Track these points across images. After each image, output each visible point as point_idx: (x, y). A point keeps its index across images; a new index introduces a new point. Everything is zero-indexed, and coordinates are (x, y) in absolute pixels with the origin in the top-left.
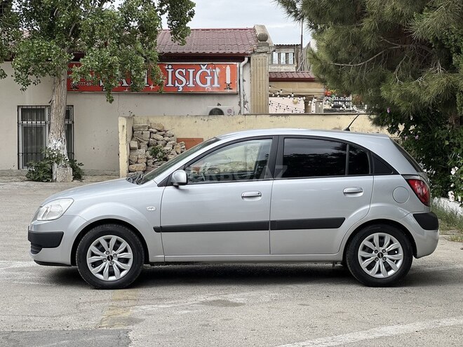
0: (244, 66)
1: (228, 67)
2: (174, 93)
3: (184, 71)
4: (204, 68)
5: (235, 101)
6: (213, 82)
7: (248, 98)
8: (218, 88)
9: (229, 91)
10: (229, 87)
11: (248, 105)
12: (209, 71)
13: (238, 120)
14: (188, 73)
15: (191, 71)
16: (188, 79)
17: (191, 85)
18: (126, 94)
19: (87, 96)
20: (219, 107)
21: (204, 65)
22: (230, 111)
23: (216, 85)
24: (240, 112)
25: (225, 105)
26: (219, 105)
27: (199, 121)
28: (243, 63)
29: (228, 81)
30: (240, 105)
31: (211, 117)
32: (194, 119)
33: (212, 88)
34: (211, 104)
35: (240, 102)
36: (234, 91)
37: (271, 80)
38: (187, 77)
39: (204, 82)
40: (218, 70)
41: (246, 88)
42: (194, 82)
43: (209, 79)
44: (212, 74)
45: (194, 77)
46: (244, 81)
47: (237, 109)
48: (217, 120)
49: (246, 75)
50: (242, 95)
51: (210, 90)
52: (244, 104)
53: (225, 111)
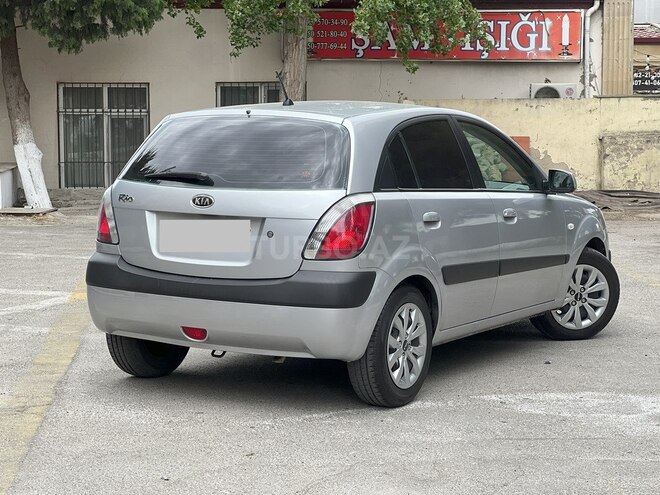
0: (593, 15)
1: (566, 18)
2: (472, 61)
3: (491, 24)
4: (525, 19)
5: (577, 73)
6: (539, 43)
7: (597, 70)
8: (548, 53)
9: (566, 58)
10: (567, 50)
11: (597, 82)
12: (533, 25)
13: (589, 107)
14: (498, 28)
15: (504, 24)
16: (497, 38)
17: (503, 47)
18: (395, 62)
19: (330, 66)
20: (549, 84)
21: (525, 14)
22: (570, 91)
23: (545, 47)
24: (583, 93)
25: (562, 81)
26: (547, 81)
27: (522, 108)
28: (592, 10)
29: (565, 42)
30: (583, 80)
31: (543, 102)
32: (515, 106)
33: (539, 53)
34: (537, 80)
35: (583, 77)
36: (575, 57)
37: (638, 42)
38: (497, 36)
39: (524, 42)
40: (548, 23)
41: (594, 52)
42: (508, 43)
43: (533, 37)
44: (539, 29)
45: (509, 34)
46: (591, 40)
47: (579, 88)
48: (548, 106)
49: (594, 31)
50: (587, 63)
51: (535, 56)
52: (591, 80)
53: (562, 93)
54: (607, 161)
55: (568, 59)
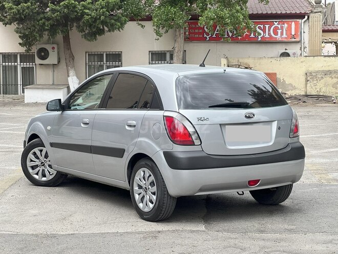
0: (305, 22)
1: (293, 23)
2: (255, 42)
3: (262, 26)
4: (276, 24)
5: (298, 46)
6: (282, 33)
7: (307, 45)
8: (286, 38)
9: (293, 40)
10: (294, 37)
11: (307, 50)
12: (279, 26)
13: (301, 60)
14: (265, 28)
15: (267, 26)
16: (264, 32)
17: (267, 36)
18: (222, 42)
19: (195, 44)
20: (286, 51)
21: (276, 22)
22: (294, 54)
23: (285, 35)
24: (301, 54)
25: (291, 49)
26: (286, 49)
27: (273, 60)
28: (304, 20)
29: (293, 33)
30: (301, 49)
31: (282, 58)
32: (270, 60)
33: (282, 38)
34: (281, 49)
35: (301, 48)
36: (297, 40)
37: (324, 31)
38: (264, 31)
39: (276, 33)
40: (286, 25)
41: (306, 37)
42: (269, 34)
43: (279, 31)
44: (282, 28)
45: (269, 30)
46: (304, 32)
47: (299, 52)
48: (285, 60)
49: (305, 28)
50: (302, 42)
51: (280, 39)
52: (304, 49)
53: (291, 54)
54: (308, 82)
55: (294, 40)
